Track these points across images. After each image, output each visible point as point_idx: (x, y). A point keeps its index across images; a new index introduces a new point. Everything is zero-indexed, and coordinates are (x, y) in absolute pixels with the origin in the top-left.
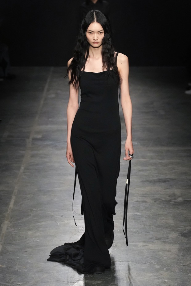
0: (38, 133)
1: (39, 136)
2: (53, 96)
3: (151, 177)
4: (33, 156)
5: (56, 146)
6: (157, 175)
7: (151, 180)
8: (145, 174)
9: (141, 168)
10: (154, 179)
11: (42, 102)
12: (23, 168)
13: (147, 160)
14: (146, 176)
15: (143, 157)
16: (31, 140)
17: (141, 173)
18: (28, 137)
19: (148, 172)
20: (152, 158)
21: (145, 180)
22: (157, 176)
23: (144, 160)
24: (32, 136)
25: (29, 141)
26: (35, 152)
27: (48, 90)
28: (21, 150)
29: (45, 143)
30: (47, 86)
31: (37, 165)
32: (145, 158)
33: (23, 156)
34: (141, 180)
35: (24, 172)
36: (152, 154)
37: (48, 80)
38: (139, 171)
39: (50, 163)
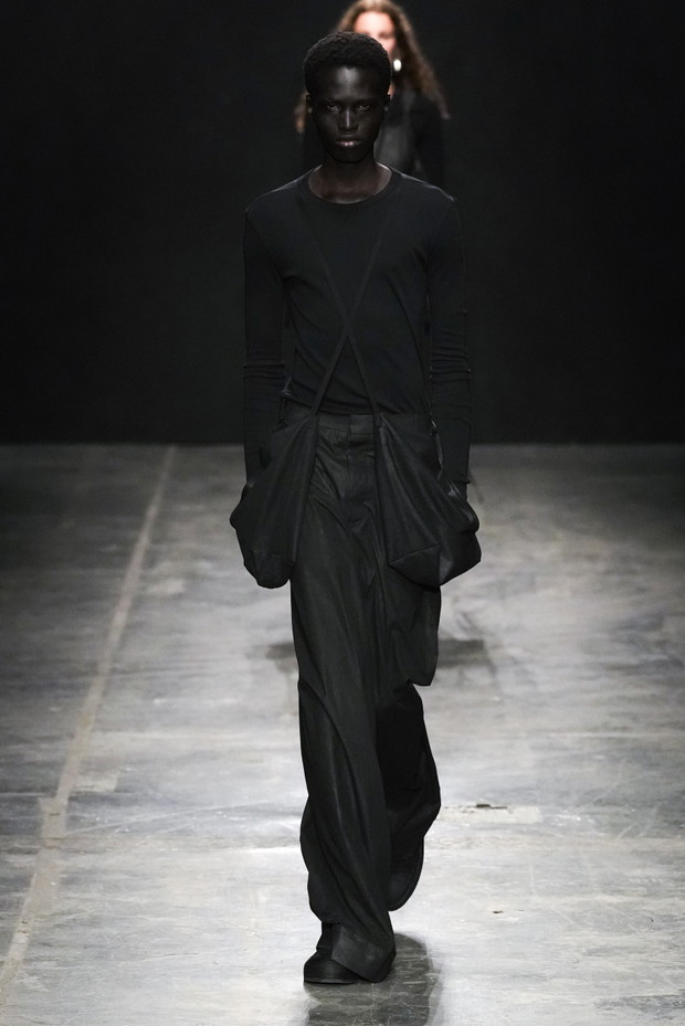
0: (100, 767)
1: (105, 785)
2: (175, 586)
3: (649, 981)
4: (71, 881)
5: (184, 833)
6: (678, 972)
7: (648, 999)
8: (620, 969)
9: (598, 939)
10: (662, 992)
11: (120, 618)
12: (21, 939)
13: (629, 899)
14: (623, 977)
15: (610, 887)
16: (62, 799)
17: (598, 963)
18: (50, 790)
19: (632, 956)
20: (652, 891)
21: (615, 997)
22: (676, 979)
23: (616, 899)
24: (72, 781)
25: (53, 810)
26: (83, 862)
27: (151, 560)
28: (12, 851)
29: (133, 819)
30: (144, 541)
31: (94, 922)
32: (620, 892)
33: (22, 881)
34: (597, 999)
35: (27, 961)
36: (656, 872)
37: (152, 512)
38: (590, 953)
39: (159, 916)
